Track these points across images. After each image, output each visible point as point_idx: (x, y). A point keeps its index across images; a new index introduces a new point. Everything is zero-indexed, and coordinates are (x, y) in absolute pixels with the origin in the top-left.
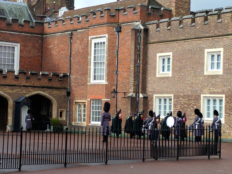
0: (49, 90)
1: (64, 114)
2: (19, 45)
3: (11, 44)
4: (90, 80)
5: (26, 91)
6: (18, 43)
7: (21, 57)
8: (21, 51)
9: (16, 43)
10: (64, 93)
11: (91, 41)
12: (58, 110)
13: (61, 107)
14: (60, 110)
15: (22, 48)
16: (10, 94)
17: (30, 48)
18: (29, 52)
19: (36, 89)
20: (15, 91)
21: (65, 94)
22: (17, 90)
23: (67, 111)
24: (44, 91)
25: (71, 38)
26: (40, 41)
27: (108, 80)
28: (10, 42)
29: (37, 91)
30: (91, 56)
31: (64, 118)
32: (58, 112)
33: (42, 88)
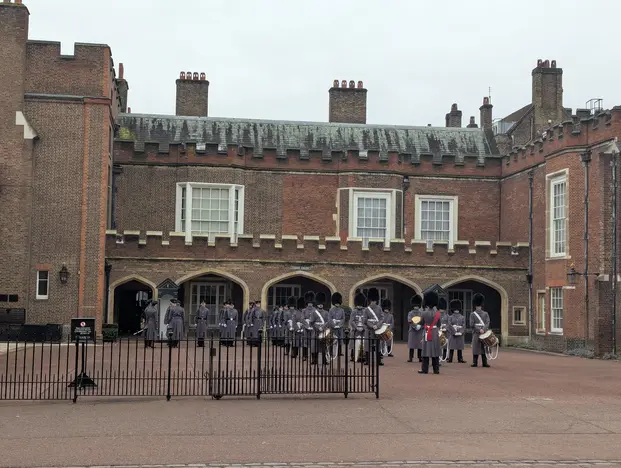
0: (491, 273)
1: (523, 314)
2: (456, 198)
3: (442, 197)
4: (549, 253)
5: (447, 276)
6: (454, 195)
7: (460, 218)
8: (460, 208)
9: (451, 195)
10: (522, 277)
11: (549, 182)
12: (510, 307)
13: (515, 303)
14: (514, 307)
15: (462, 203)
16: (418, 282)
17: (477, 202)
18: (476, 209)
19: (467, 271)
20: (426, 276)
21: (525, 279)
22: (432, 274)
23: (528, 309)
24: (482, 275)
25: (531, 179)
26: (496, 190)
27: (571, 252)
28: (440, 194)
29: (468, 274)
30: (549, 209)
31: (523, 321)
32: (510, 312)
33: (478, 269)
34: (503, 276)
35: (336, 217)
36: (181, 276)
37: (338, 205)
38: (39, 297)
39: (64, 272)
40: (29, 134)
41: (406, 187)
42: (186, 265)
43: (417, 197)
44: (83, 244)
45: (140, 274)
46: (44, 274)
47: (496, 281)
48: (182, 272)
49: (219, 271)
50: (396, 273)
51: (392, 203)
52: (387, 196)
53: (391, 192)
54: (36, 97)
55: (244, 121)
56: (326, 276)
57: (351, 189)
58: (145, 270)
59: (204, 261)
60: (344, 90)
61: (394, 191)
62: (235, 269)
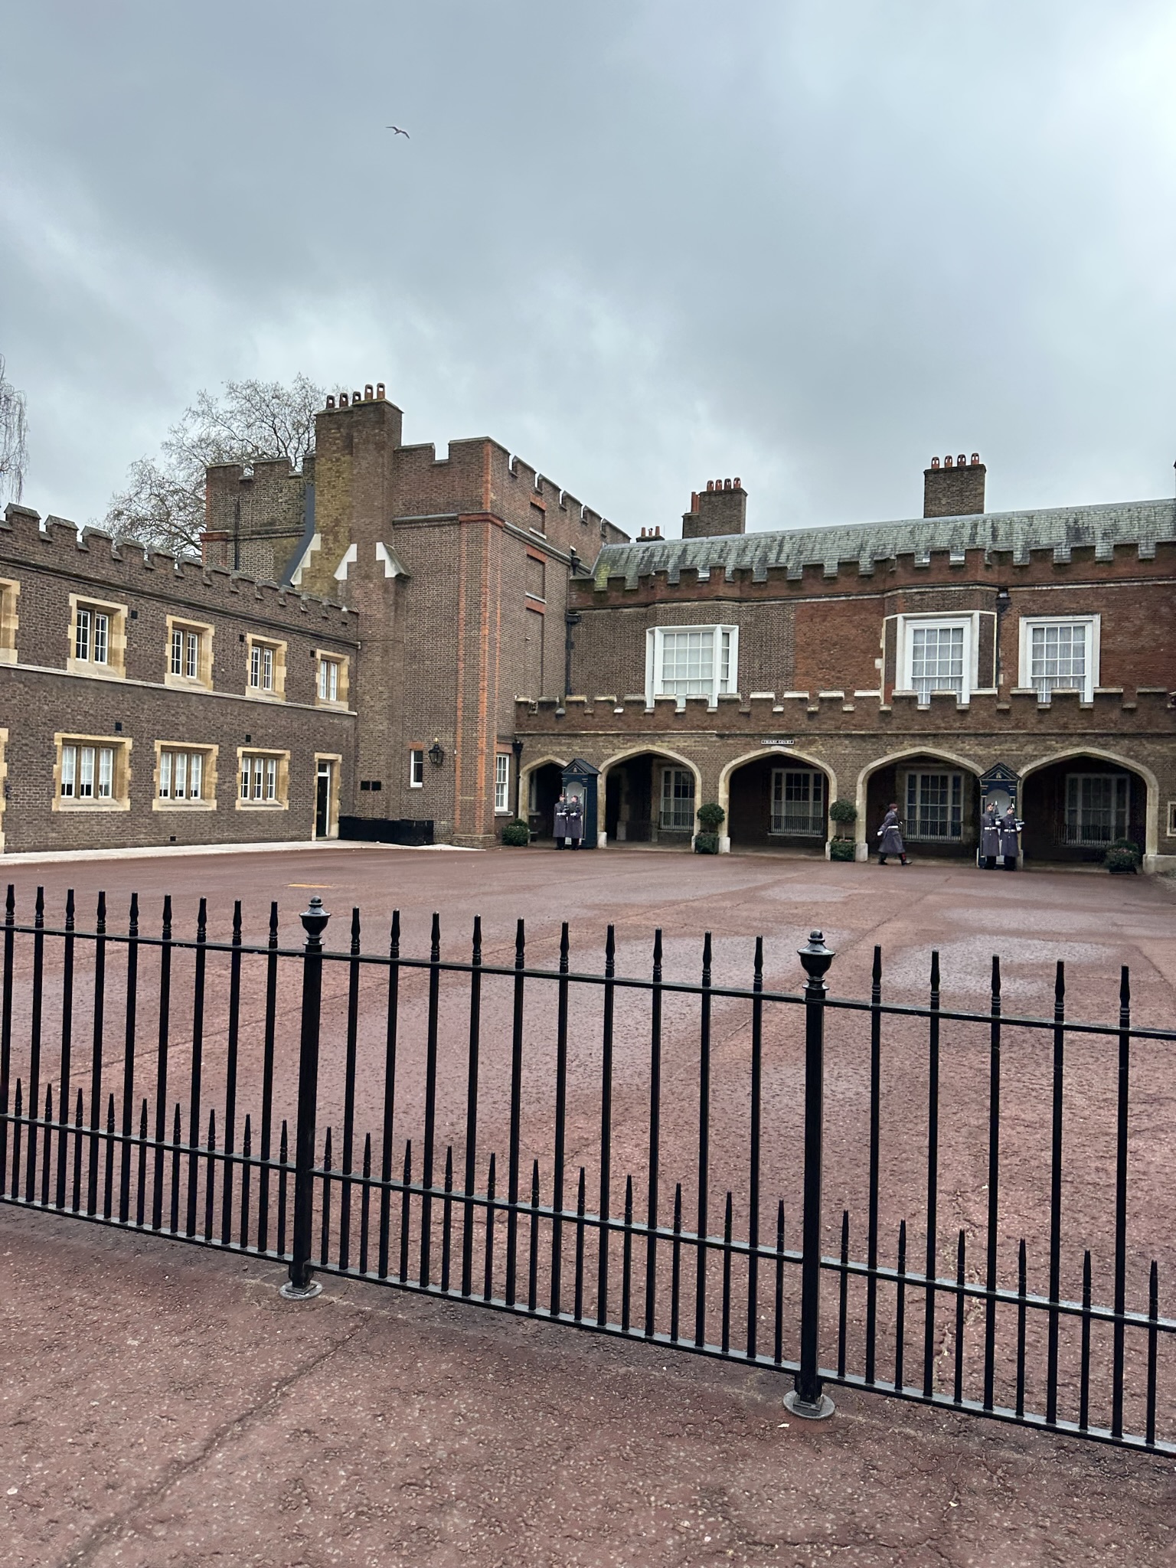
0: (1126, 742)
2: (1097, 619)
3: (1070, 618)
5: (1035, 749)
6: (1092, 613)
7: (1103, 652)
8: (1104, 635)
9: (1087, 613)
12: (1164, 805)
13: (1173, 796)
14: (1169, 803)
15: (1109, 626)
16: (978, 759)
17: (1138, 622)
19: (1075, 740)
20: (996, 750)
22: (1006, 746)
24: (1104, 747)
28: (1067, 614)
29: (1078, 745)
32: (1163, 812)
33: (1102, 735)
34: (1149, 748)
35: (879, 663)
36: (610, 756)
37: (882, 645)
38: (414, 784)
39: (437, 752)
40: (390, 572)
41: (1002, 607)
42: (615, 741)
43: (1023, 621)
44: (459, 713)
45: (557, 754)
46: (419, 755)
47: (1131, 757)
48: (609, 751)
49: (660, 748)
50: (937, 745)
51: (972, 632)
52: (963, 623)
53: (970, 616)
54: (405, 522)
55: (766, 536)
56: (818, 754)
57: (900, 617)
58: (564, 749)
59: (639, 735)
60: (949, 470)
61: (977, 613)
62: (682, 744)
